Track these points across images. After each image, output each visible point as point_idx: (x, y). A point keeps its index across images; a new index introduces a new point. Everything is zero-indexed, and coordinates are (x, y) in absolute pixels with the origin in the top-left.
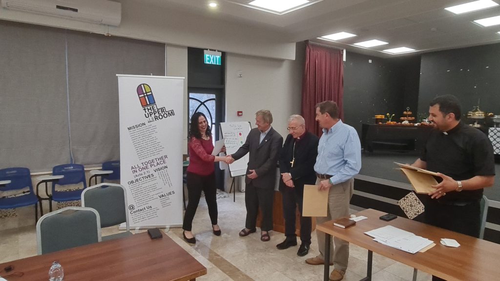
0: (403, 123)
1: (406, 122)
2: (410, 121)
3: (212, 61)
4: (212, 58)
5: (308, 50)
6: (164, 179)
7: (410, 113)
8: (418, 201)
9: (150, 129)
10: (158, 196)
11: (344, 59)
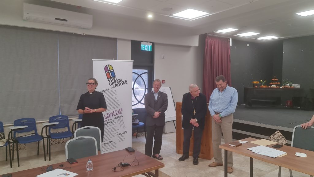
0: (272, 86)
1: (274, 86)
2: (277, 85)
3: (146, 48)
4: (146, 47)
5: (207, 39)
6: (120, 124)
7: (276, 79)
8: (282, 137)
9: (112, 92)
10: (116, 135)
11: (231, 45)
